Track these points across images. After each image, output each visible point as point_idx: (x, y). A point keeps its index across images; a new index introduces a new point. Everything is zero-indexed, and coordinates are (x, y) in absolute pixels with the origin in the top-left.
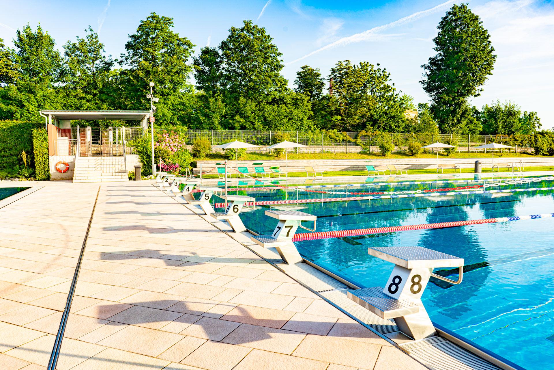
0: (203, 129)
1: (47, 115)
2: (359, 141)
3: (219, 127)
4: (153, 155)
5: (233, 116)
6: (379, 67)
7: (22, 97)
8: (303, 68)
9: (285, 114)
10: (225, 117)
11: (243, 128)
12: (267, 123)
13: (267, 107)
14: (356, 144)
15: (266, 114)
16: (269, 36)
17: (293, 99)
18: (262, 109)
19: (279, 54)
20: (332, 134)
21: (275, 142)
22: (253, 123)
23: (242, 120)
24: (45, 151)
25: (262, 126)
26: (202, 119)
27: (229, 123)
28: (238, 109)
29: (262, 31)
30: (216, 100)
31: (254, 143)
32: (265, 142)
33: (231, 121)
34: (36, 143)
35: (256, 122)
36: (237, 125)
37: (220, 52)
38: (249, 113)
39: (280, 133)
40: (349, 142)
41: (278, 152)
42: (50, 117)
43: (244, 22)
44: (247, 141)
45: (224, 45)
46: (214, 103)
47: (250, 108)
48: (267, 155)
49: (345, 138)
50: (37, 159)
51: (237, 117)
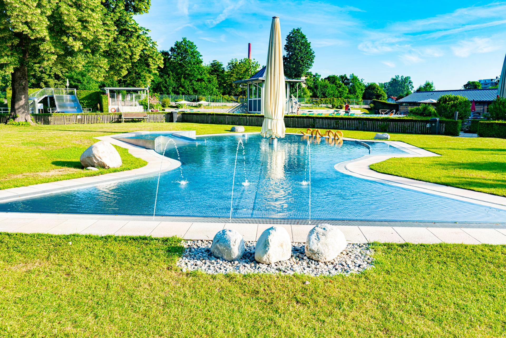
0: (164, 94)
1: (107, 89)
2: (239, 100)
3: (172, 93)
4: (149, 106)
5: (178, 88)
6: (255, 60)
7: (80, 77)
8: (214, 61)
9: (204, 87)
10: (174, 88)
11: (183, 94)
12: (195, 91)
13: (195, 83)
14: (237, 102)
15: (194, 87)
16: (195, 46)
17: (208, 79)
18: (192, 84)
19: (201, 56)
20: (226, 97)
21: (198, 100)
22: (188, 91)
23: (183, 90)
24: (107, 104)
25: (192, 93)
26: (163, 89)
27: (176, 91)
28: (181, 84)
29: (192, 43)
30: (170, 79)
31: (189, 101)
32: (194, 101)
33: (177, 90)
34: (103, 100)
35: (190, 91)
36: (180, 92)
37: (170, 53)
38: (186, 86)
39: (201, 96)
40: (234, 101)
41: (200, 105)
42: (108, 90)
43: (183, 38)
44: (185, 100)
45: (172, 50)
46: (169, 81)
47: (187, 83)
48: (196, 107)
49: (232, 99)
50: (104, 107)
51: (180, 88)
